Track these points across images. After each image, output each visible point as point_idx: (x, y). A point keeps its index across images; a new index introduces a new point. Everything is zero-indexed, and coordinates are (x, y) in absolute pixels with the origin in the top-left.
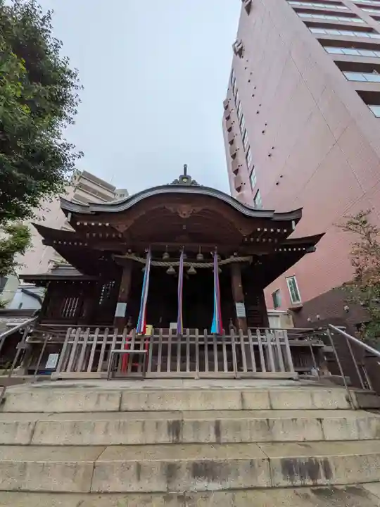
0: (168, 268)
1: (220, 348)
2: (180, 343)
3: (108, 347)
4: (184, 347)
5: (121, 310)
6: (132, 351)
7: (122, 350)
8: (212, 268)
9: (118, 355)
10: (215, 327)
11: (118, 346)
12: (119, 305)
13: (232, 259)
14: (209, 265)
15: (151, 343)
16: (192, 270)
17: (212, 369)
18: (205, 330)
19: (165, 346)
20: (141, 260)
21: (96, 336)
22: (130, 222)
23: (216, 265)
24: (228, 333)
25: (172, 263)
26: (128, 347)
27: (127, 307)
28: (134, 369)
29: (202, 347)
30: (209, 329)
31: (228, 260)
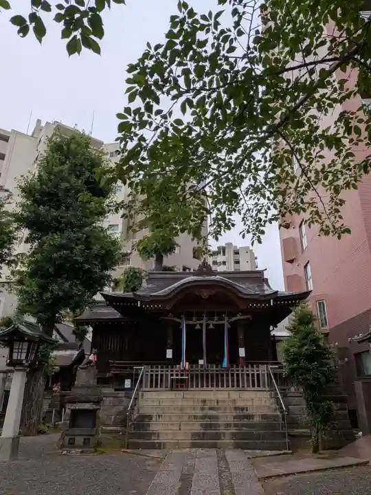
0: (196, 324)
1: (227, 375)
2: (205, 373)
3: (167, 375)
4: (207, 375)
5: (169, 354)
6: (179, 377)
7: (174, 377)
8: (224, 324)
9: (172, 380)
10: (225, 364)
11: (172, 375)
12: (168, 351)
13: (239, 317)
14: (221, 322)
15: (190, 373)
16: (211, 327)
17: (222, 386)
18: (220, 366)
19: (197, 375)
20: (178, 320)
21: (159, 369)
22: (173, 304)
23: (226, 322)
24: (232, 367)
25: (198, 322)
26: (177, 375)
27: (173, 352)
28: (182, 386)
29: (217, 375)
30: (222, 364)
31: (234, 319)
